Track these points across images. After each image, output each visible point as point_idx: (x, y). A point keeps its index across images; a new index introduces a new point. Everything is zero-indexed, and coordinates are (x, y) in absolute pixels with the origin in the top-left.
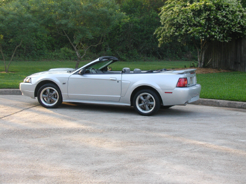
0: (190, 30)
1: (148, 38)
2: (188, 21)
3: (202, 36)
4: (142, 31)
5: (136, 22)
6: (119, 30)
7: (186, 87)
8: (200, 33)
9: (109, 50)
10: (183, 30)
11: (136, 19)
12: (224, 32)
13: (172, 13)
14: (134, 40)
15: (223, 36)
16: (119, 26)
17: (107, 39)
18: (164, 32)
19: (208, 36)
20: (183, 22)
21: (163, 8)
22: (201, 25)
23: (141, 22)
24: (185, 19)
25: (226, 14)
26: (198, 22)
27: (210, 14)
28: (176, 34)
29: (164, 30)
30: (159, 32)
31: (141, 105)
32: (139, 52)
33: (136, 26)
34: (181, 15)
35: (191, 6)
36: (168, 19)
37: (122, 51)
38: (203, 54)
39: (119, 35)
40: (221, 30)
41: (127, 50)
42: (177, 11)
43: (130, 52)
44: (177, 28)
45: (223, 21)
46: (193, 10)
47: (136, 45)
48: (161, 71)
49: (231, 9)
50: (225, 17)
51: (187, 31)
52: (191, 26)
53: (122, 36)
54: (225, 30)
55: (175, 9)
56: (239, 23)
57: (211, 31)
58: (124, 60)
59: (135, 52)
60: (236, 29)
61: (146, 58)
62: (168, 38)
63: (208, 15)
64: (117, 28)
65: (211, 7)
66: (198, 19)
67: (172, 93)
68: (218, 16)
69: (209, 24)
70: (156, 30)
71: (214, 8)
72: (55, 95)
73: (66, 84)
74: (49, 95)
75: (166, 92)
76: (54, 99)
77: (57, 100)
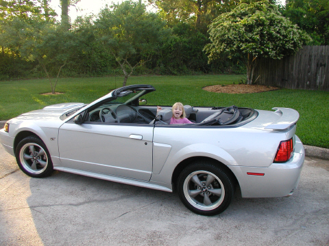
0: (241, 46)
1: (195, 56)
2: (239, 37)
3: (256, 52)
4: (191, 49)
5: (185, 42)
8: (253, 49)
9: (162, 66)
10: (235, 46)
11: (185, 39)
12: (276, 48)
13: (222, 29)
14: (184, 57)
15: (276, 53)
16: (170, 45)
17: (161, 56)
18: (214, 49)
19: (262, 52)
20: (235, 38)
21: (212, 25)
22: (254, 41)
23: (190, 42)
24: (236, 34)
25: (279, 30)
26: (251, 38)
27: (263, 29)
28: (227, 50)
29: (214, 47)
30: (208, 49)
32: (188, 67)
33: (185, 45)
34: (231, 30)
35: (242, 21)
36: (218, 35)
37: (174, 67)
38: (253, 70)
39: (170, 53)
40: (274, 46)
41: (178, 65)
42: (228, 26)
43: (180, 68)
44: (228, 44)
45: (277, 37)
46: (245, 25)
47: (185, 62)
49: (284, 25)
50: (278, 32)
51: (238, 47)
52: (243, 42)
53: (173, 53)
54: (277, 46)
55: (225, 24)
56: (293, 39)
57: (265, 47)
58: (175, 75)
59: (185, 67)
60: (289, 46)
61: (194, 72)
62: (218, 54)
63: (261, 30)
64: (169, 47)
65: (263, 22)
66: (250, 35)
68: (271, 31)
69: (262, 39)
70: (205, 47)
71: (268, 22)
72: (42, 156)
73: (56, 140)
74: (33, 156)
75: (248, 173)
76: (42, 163)
77: (46, 164)
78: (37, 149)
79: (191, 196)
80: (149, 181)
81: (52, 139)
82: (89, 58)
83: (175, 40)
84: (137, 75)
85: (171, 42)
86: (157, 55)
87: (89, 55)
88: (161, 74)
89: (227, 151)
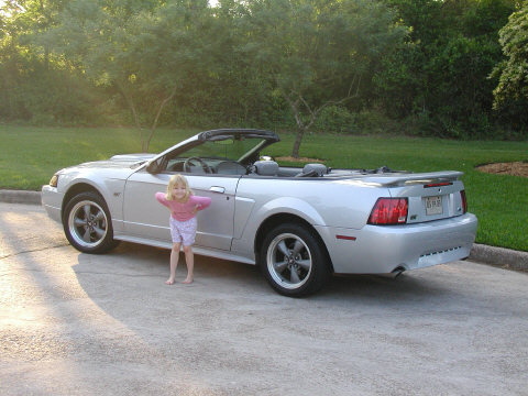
5: (486, 53)
6: (447, 69)
7: (404, 224)
9: (424, 114)
14: (482, 91)
16: (448, 61)
17: (424, 89)
31: (279, 265)
32: (493, 119)
33: (487, 62)
36: (516, 40)
37: (454, 117)
39: (447, 81)
43: (472, 119)
48: (375, 172)
53: (454, 82)
58: (456, 137)
59: (484, 119)
64: (443, 66)
67: (354, 239)
70: (495, 70)
72: (101, 221)
73: (121, 195)
74: (88, 221)
75: (338, 237)
76: (99, 231)
77: (104, 233)
78: (94, 210)
79: (277, 270)
80: (229, 251)
81: (116, 194)
82: (245, 84)
83: (461, 47)
84: (357, 134)
85: (451, 54)
86: (415, 86)
87: (245, 77)
88: (420, 135)
89: (316, 208)
